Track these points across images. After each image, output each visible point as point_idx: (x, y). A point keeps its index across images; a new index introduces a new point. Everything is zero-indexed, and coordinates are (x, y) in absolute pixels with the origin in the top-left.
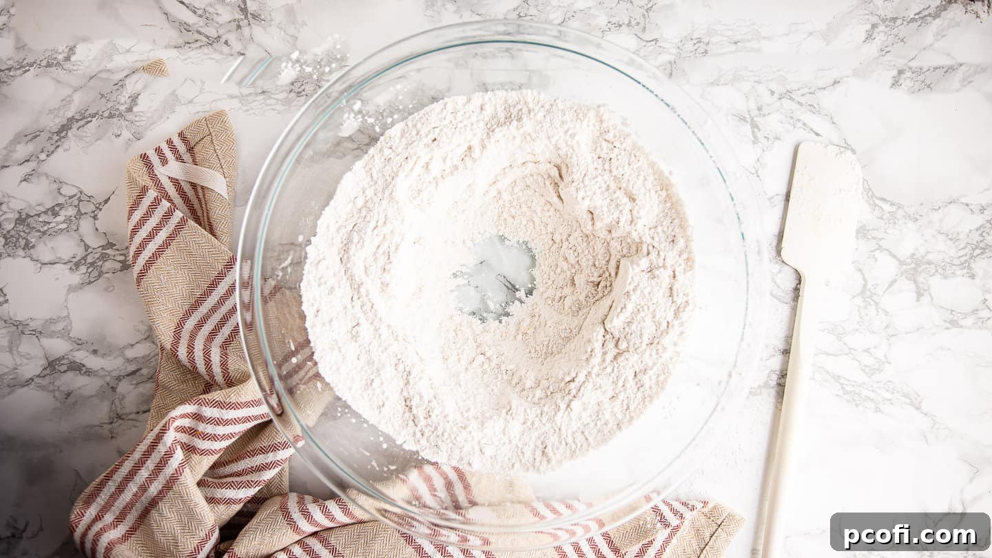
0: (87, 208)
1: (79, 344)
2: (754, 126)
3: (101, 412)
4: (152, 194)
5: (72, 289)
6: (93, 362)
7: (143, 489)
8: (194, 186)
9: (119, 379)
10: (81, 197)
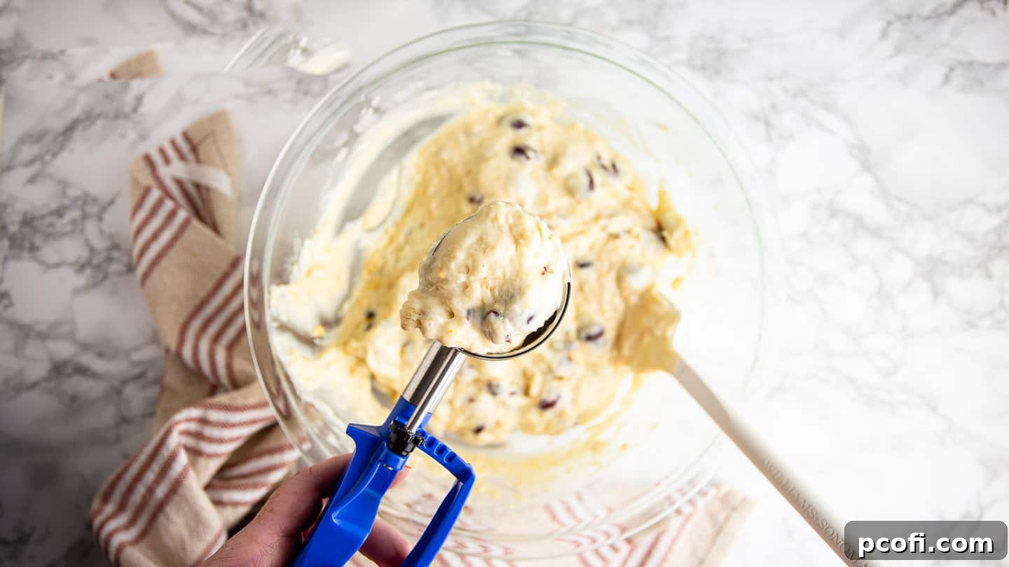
0: (93, 209)
1: (85, 347)
2: (768, 125)
3: (106, 416)
4: (156, 194)
5: (78, 292)
6: (98, 365)
7: (151, 491)
8: (198, 186)
9: (125, 382)
10: (86, 199)
